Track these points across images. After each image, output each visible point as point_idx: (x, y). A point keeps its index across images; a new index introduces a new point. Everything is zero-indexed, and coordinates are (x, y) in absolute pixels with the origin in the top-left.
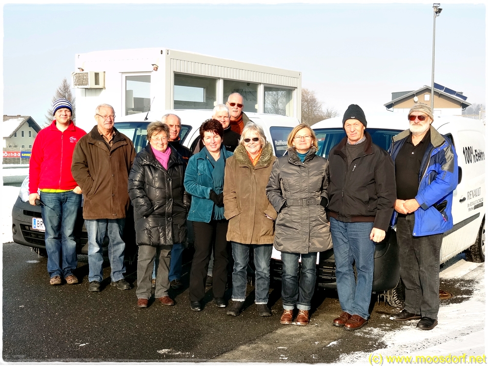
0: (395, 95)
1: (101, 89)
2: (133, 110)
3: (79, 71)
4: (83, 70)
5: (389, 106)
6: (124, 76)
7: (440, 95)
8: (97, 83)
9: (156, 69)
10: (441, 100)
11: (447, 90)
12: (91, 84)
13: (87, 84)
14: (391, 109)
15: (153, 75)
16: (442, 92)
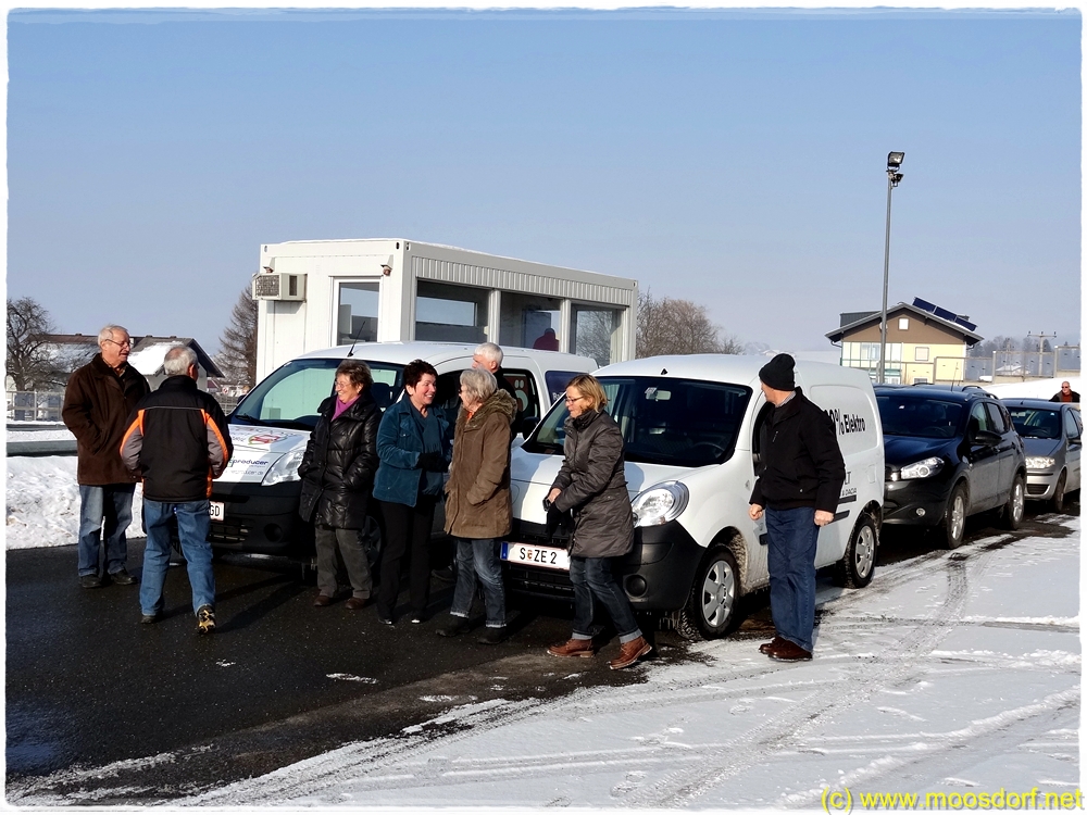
0: (845, 317)
1: (299, 302)
2: (351, 336)
3: (263, 272)
4: (272, 271)
5: (836, 337)
6: (337, 282)
7: (928, 321)
8: (293, 291)
9: (388, 272)
10: (929, 329)
11: (940, 312)
12: (283, 293)
13: (276, 294)
14: (839, 343)
15: (384, 282)
16: (931, 314)
